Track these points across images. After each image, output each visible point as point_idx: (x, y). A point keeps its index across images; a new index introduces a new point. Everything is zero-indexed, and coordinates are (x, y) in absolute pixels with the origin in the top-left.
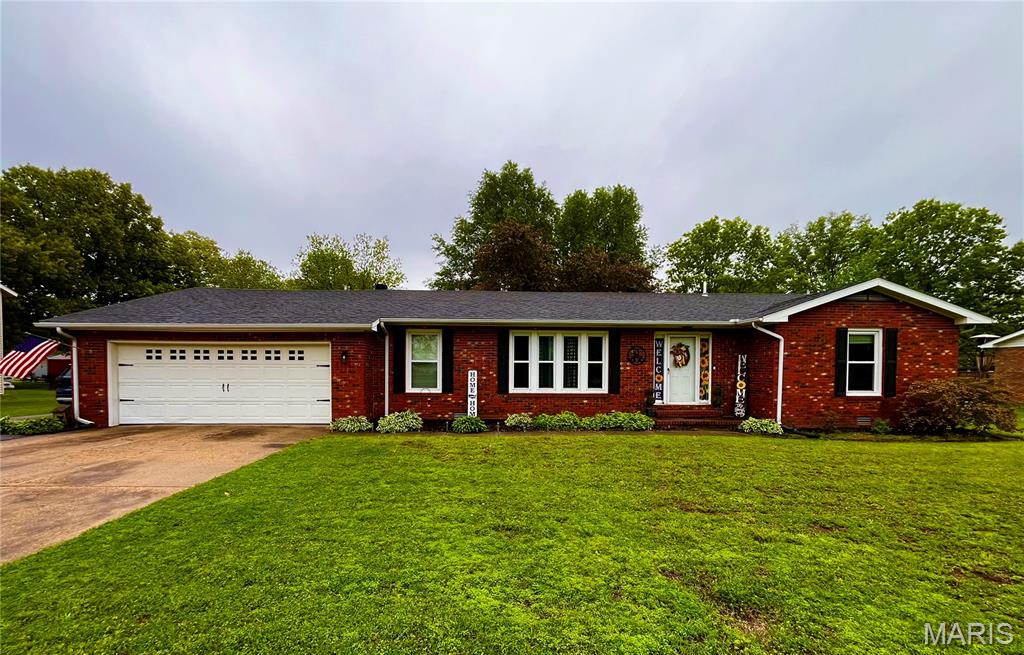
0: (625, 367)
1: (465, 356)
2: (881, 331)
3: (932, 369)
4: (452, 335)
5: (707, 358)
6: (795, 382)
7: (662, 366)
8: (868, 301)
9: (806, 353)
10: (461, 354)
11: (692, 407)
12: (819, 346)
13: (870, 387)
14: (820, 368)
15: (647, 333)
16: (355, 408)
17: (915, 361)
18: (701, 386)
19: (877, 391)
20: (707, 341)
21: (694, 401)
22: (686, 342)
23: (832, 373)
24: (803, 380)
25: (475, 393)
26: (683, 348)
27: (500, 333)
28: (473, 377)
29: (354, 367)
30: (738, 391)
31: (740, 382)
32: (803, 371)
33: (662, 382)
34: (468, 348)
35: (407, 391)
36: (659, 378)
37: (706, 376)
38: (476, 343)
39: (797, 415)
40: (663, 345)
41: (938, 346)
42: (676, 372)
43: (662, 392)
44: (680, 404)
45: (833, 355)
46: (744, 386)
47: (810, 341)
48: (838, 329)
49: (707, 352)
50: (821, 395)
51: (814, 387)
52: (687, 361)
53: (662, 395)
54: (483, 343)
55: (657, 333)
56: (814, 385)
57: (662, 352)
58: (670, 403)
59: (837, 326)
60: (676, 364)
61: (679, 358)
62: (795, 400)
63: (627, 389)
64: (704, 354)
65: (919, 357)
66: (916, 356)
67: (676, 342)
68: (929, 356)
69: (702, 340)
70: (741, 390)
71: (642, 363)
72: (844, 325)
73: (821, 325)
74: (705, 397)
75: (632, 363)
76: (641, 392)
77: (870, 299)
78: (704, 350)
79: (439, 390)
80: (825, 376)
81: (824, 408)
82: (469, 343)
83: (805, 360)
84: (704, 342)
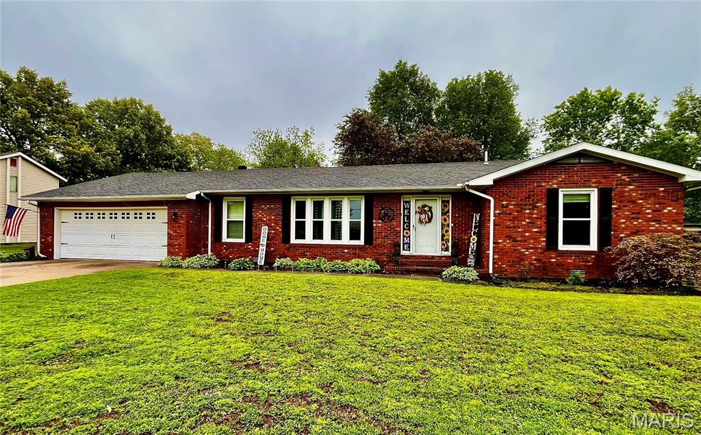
0: (377, 224)
1: (260, 216)
2: (596, 190)
3: (653, 226)
4: (253, 201)
5: (448, 216)
6: (507, 237)
7: (409, 223)
8: (580, 163)
9: (518, 212)
10: (258, 214)
11: (433, 257)
12: (530, 205)
13: (587, 242)
14: (532, 224)
15: (395, 197)
16: (180, 251)
17: (633, 218)
18: (442, 240)
19: (593, 246)
20: (448, 202)
21: (436, 252)
22: (430, 204)
23: (544, 229)
24: (515, 235)
25: (265, 243)
26: (426, 209)
27: (285, 198)
28: (265, 231)
29: (180, 223)
30: (471, 244)
31: (473, 237)
32: (514, 227)
33: (409, 237)
34: (263, 209)
35: (223, 241)
36: (407, 233)
37: (447, 231)
38: (268, 206)
39: (509, 266)
40: (410, 206)
41: (659, 204)
42: (421, 228)
43: (409, 244)
44: (424, 254)
45: (544, 213)
46: (476, 240)
47: (521, 200)
48: (548, 190)
49: (448, 212)
50: (532, 248)
51: (525, 241)
52: (430, 220)
53: (409, 247)
54: (272, 206)
55: (405, 196)
56: (526, 240)
57: (409, 212)
58: (415, 254)
59: (548, 187)
60: (421, 221)
61: (423, 216)
62: (507, 252)
63: (379, 241)
64: (444, 213)
65: (638, 213)
66: (633, 213)
67: (420, 204)
68: (649, 214)
69: (443, 202)
70: (473, 244)
71: (391, 221)
72: (555, 186)
73: (532, 186)
74: (447, 249)
75: (382, 220)
76: (390, 244)
77: (582, 161)
78: (446, 210)
79: (243, 240)
80: (537, 232)
81: (535, 260)
82: (263, 206)
83: (515, 218)
84: (445, 203)
